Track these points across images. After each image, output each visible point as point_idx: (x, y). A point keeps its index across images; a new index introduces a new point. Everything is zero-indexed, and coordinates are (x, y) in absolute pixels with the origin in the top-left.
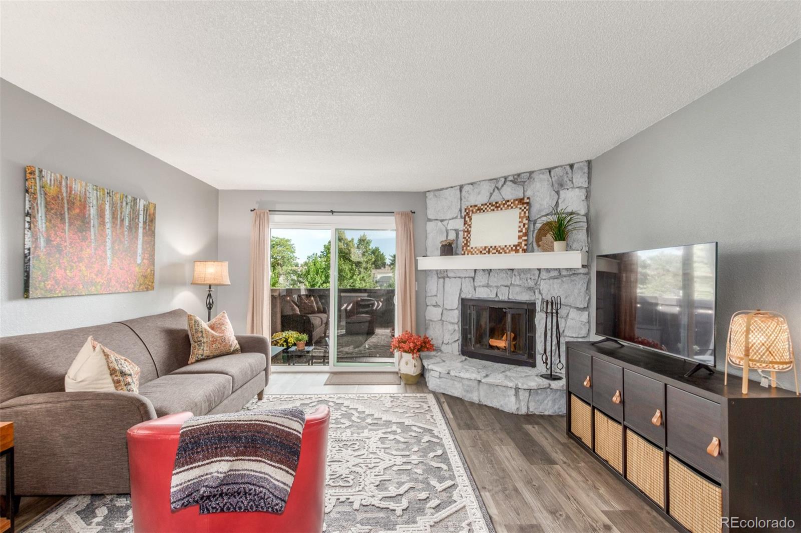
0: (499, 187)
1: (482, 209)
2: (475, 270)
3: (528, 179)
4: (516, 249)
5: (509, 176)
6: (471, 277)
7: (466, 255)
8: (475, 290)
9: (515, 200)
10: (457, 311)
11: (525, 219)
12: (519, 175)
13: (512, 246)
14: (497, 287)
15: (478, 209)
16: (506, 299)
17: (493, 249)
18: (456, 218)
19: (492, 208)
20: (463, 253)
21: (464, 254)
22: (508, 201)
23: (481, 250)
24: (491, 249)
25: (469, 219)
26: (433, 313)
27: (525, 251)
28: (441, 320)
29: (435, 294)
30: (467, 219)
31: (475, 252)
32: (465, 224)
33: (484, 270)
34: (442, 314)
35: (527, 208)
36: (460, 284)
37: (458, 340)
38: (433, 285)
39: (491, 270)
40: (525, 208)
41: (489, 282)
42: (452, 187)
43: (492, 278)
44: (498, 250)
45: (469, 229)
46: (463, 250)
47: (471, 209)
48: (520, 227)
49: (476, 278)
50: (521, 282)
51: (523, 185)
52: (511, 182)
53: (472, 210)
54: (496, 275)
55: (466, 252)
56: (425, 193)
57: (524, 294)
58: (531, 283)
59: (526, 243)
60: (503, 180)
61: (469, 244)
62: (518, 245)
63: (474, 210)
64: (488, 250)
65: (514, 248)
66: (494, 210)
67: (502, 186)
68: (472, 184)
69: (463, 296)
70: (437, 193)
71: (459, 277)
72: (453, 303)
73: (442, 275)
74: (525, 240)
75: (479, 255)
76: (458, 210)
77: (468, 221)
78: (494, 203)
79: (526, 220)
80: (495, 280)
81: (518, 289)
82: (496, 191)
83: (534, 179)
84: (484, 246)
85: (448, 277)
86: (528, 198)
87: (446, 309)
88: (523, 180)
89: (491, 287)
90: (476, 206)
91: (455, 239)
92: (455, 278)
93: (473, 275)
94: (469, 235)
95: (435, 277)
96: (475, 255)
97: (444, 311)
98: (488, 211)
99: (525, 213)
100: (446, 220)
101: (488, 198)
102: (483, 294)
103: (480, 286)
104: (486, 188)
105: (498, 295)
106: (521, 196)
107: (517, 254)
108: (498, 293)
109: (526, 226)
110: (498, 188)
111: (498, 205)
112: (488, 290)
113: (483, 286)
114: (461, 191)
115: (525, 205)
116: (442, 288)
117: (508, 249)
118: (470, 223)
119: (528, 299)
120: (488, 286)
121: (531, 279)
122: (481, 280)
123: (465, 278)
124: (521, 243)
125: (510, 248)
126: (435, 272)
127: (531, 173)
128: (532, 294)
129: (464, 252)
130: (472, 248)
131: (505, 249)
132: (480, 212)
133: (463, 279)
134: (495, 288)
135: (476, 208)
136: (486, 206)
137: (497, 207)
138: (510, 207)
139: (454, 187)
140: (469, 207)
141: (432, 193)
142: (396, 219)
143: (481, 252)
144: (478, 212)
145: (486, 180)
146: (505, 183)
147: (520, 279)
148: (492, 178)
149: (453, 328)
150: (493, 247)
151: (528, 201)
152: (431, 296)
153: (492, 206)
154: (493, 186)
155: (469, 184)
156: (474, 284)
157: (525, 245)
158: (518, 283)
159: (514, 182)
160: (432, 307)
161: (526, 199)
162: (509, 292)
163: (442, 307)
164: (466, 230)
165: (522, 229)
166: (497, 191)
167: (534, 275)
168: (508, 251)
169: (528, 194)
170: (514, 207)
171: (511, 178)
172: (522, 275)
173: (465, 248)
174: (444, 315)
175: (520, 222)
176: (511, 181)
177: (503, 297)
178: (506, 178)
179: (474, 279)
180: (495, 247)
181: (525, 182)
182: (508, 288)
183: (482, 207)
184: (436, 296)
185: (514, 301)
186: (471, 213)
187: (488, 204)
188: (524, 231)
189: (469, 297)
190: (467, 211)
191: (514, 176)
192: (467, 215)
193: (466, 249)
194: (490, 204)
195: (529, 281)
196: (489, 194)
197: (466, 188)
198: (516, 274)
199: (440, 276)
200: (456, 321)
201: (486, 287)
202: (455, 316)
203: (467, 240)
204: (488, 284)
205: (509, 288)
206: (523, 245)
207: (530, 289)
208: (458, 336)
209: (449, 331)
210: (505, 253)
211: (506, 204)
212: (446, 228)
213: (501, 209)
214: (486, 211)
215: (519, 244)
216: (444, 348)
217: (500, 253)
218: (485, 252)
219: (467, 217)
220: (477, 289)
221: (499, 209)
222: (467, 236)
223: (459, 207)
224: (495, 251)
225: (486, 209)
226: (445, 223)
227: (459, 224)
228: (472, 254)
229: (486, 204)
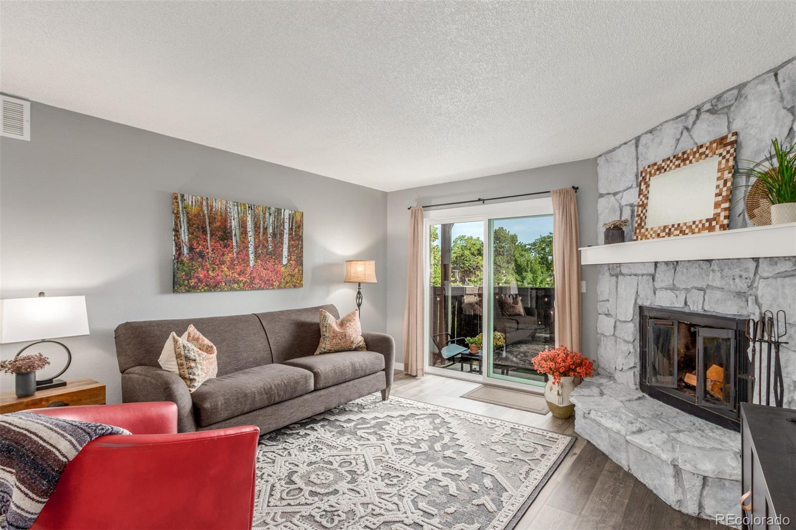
0: (690, 127)
1: (663, 167)
2: (656, 263)
3: (736, 99)
4: (709, 225)
5: (705, 103)
6: (651, 275)
7: (639, 241)
8: (655, 293)
9: (711, 143)
10: (631, 325)
11: (726, 173)
12: (719, 98)
13: (704, 222)
14: (687, 290)
15: (658, 169)
16: (700, 311)
17: (676, 229)
18: (631, 187)
19: (677, 163)
20: (635, 238)
21: (637, 239)
22: (701, 146)
23: (659, 232)
24: (673, 229)
25: (645, 186)
26: (605, 325)
27: (723, 227)
28: (614, 335)
29: (607, 298)
30: (643, 187)
31: (651, 235)
32: (640, 195)
33: (667, 263)
34: (615, 327)
35: (732, 151)
36: (636, 285)
37: (634, 367)
38: (605, 286)
39: (677, 262)
40: (728, 152)
41: (675, 283)
42: (626, 143)
43: (679, 274)
44: (681, 230)
45: (645, 201)
46: (635, 233)
47: (649, 170)
48: (718, 187)
49: (657, 275)
50: (723, 283)
51: (727, 113)
52: (708, 113)
53: (650, 172)
54: (685, 270)
55: (639, 237)
56: (596, 159)
57: (729, 303)
58: (741, 285)
59: (727, 213)
60: (694, 112)
61: (643, 224)
62: (714, 219)
63: (653, 172)
64: (668, 231)
65: (707, 224)
66: (679, 166)
67: (694, 123)
68: (651, 132)
69: (640, 303)
70: (608, 156)
71: (635, 275)
72: (627, 311)
73: (616, 270)
74: (725, 209)
75: (656, 239)
76: (634, 175)
77: (644, 190)
78: (680, 155)
79: (729, 173)
80: (684, 278)
81: (718, 294)
82: (685, 133)
83: (746, 97)
84: (662, 225)
85: (622, 274)
86: (736, 134)
87: (620, 321)
88: (726, 104)
89: (678, 289)
90: (655, 164)
91: (629, 219)
92: (630, 275)
93: (652, 271)
94: (644, 211)
95: (607, 274)
96: (651, 240)
97: (618, 324)
98: (671, 169)
99: (728, 161)
100: (619, 192)
101: (673, 147)
102: (666, 300)
103: (661, 288)
104: (671, 132)
105: (688, 303)
106: (723, 131)
107: (711, 233)
108: (688, 299)
109: (729, 184)
110: (687, 129)
111: (685, 156)
112: (672, 294)
113: (666, 289)
114: (637, 146)
115: (728, 148)
116: (615, 289)
117: (697, 226)
118: (646, 193)
119: (736, 313)
120: (673, 288)
121: (741, 277)
122: (664, 278)
123: (643, 275)
124: (719, 215)
125: (700, 226)
126: (606, 268)
127: (741, 87)
128: (743, 304)
129: (637, 237)
130: (647, 230)
131: (694, 227)
132: (660, 173)
133: (640, 277)
134: (683, 292)
135: (656, 167)
136: (668, 162)
137: (684, 160)
138: (703, 156)
139: (629, 142)
140: (646, 168)
141: (603, 158)
142: (553, 200)
143: (659, 235)
144: (658, 172)
145: (670, 120)
146: (698, 117)
147: (722, 277)
148: (679, 114)
149: (626, 348)
150: (676, 226)
151: (734, 138)
152: (603, 301)
153: (678, 159)
154: (681, 127)
155: (646, 133)
156: (654, 285)
157: (725, 217)
158: (719, 285)
159: (712, 111)
160: (604, 316)
161: (730, 136)
162: (704, 299)
163: (614, 316)
164: (641, 203)
165: (721, 190)
166: (687, 133)
167: (746, 270)
168: (697, 230)
169: (735, 127)
170: (710, 155)
171: (708, 106)
172: (726, 270)
173: (638, 231)
174: (617, 328)
175: (718, 179)
176: (708, 111)
177: (695, 306)
178: (699, 110)
179: (653, 277)
180: (679, 225)
181: (729, 107)
182: (702, 293)
183: (663, 164)
184: (608, 301)
185: (714, 314)
186: (648, 176)
187: (671, 158)
188: (724, 194)
189: (647, 304)
190: (644, 175)
191: (711, 101)
192: (643, 180)
193: (640, 232)
194: (674, 157)
195: (737, 280)
196: (674, 142)
197: (643, 141)
198: (716, 268)
199: (612, 273)
200: (631, 339)
201: (671, 290)
202: (630, 331)
203: (641, 218)
204: (674, 284)
205: (705, 293)
206: (722, 218)
207: (740, 294)
208: (634, 360)
209: (622, 352)
210: (693, 233)
211: (700, 152)
212: (620, 204)
213: (691, 162)
214: (668, 169)
215: (716, 217)
216: (618, 375)
217: (684, 234)
218: (664, 234)
219: (643, 183)
220: (657, 292)
221: (688, 162)
222: (642, 212)
223: (635, 170)
224: (678, 232)
225: (668, 166)
226: (618, 197)
227: (632, 197)
228: (646, 238)
229: (668, 159)
